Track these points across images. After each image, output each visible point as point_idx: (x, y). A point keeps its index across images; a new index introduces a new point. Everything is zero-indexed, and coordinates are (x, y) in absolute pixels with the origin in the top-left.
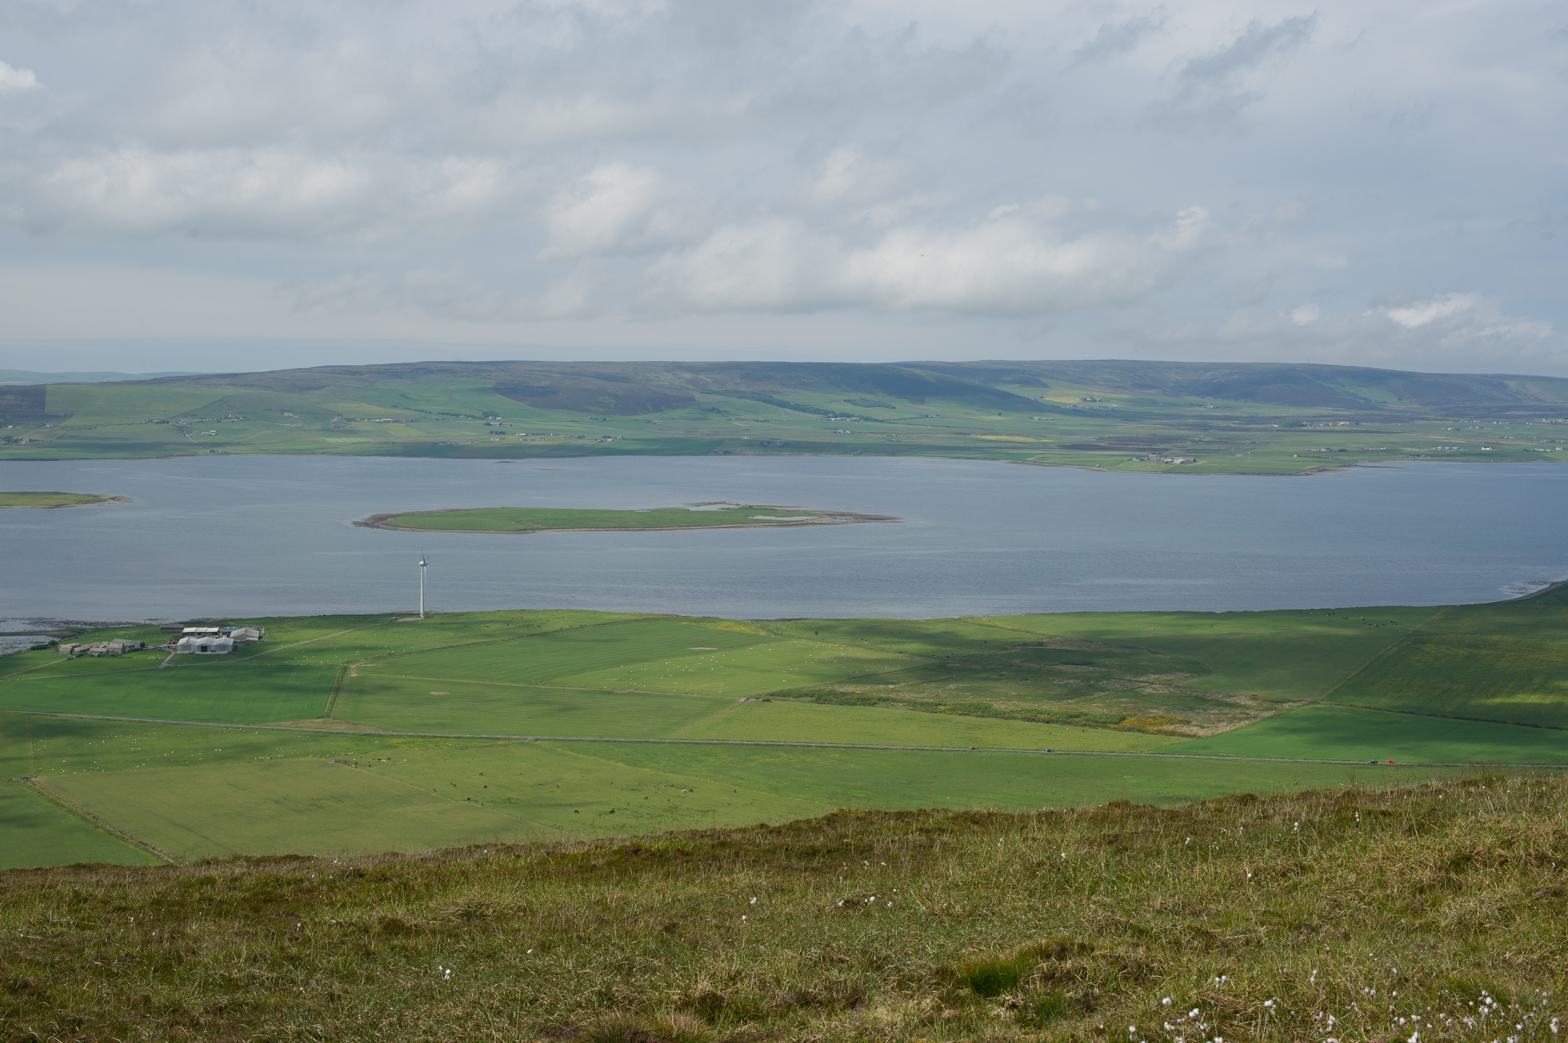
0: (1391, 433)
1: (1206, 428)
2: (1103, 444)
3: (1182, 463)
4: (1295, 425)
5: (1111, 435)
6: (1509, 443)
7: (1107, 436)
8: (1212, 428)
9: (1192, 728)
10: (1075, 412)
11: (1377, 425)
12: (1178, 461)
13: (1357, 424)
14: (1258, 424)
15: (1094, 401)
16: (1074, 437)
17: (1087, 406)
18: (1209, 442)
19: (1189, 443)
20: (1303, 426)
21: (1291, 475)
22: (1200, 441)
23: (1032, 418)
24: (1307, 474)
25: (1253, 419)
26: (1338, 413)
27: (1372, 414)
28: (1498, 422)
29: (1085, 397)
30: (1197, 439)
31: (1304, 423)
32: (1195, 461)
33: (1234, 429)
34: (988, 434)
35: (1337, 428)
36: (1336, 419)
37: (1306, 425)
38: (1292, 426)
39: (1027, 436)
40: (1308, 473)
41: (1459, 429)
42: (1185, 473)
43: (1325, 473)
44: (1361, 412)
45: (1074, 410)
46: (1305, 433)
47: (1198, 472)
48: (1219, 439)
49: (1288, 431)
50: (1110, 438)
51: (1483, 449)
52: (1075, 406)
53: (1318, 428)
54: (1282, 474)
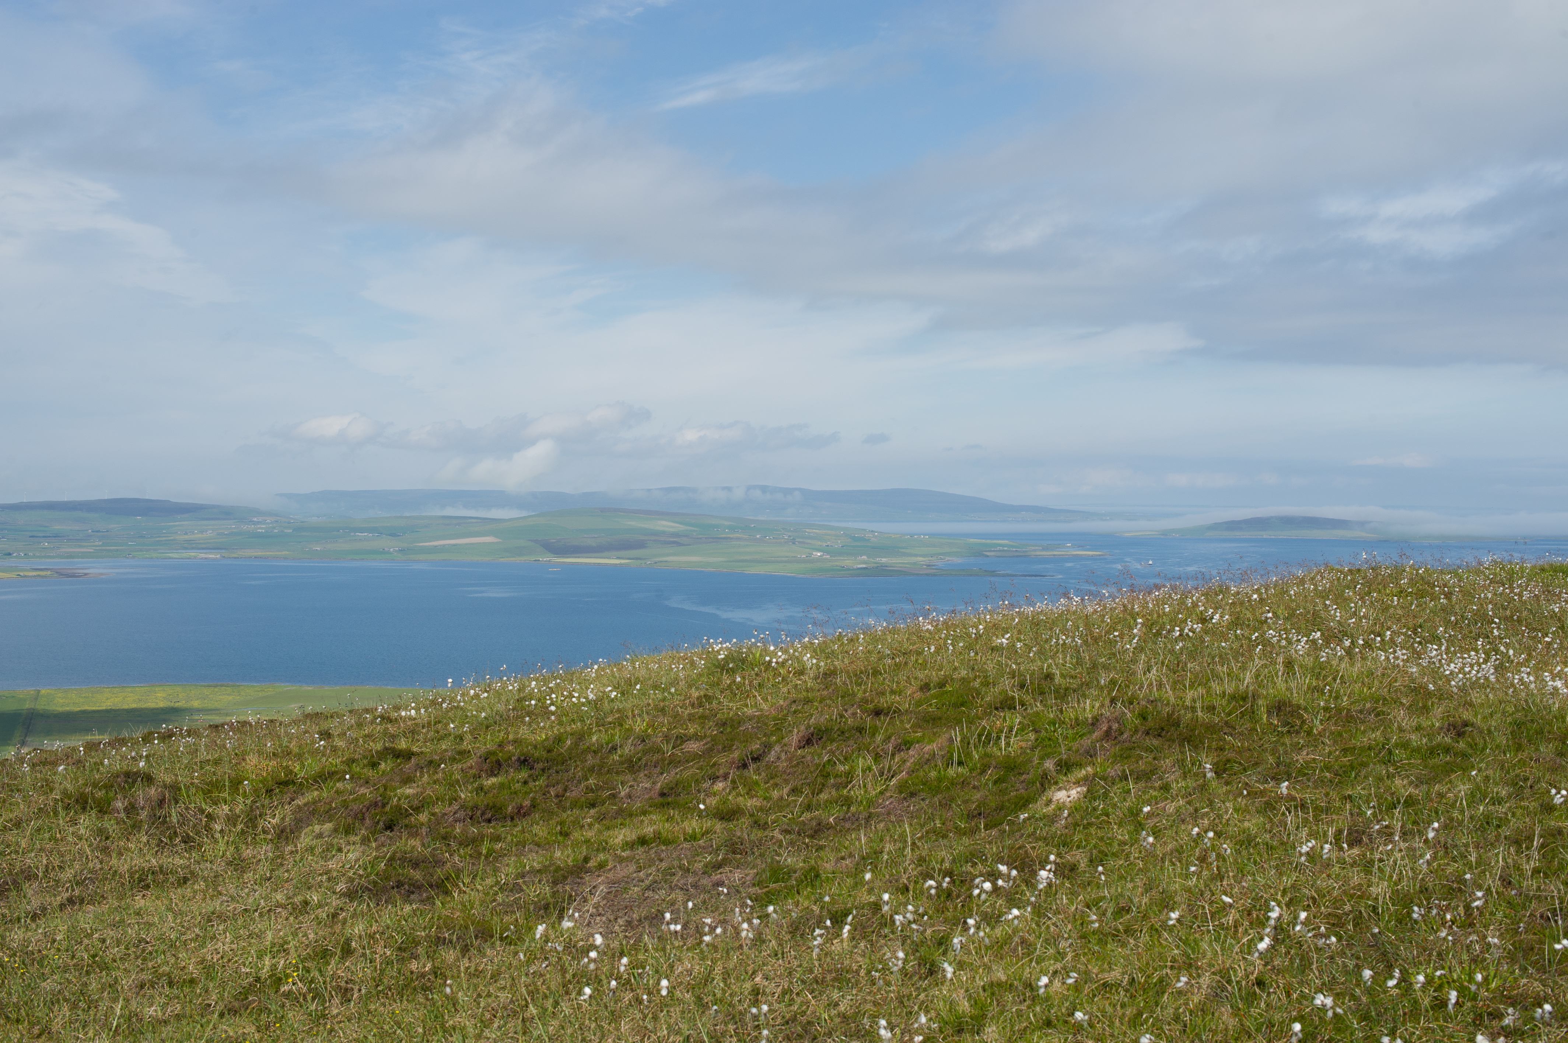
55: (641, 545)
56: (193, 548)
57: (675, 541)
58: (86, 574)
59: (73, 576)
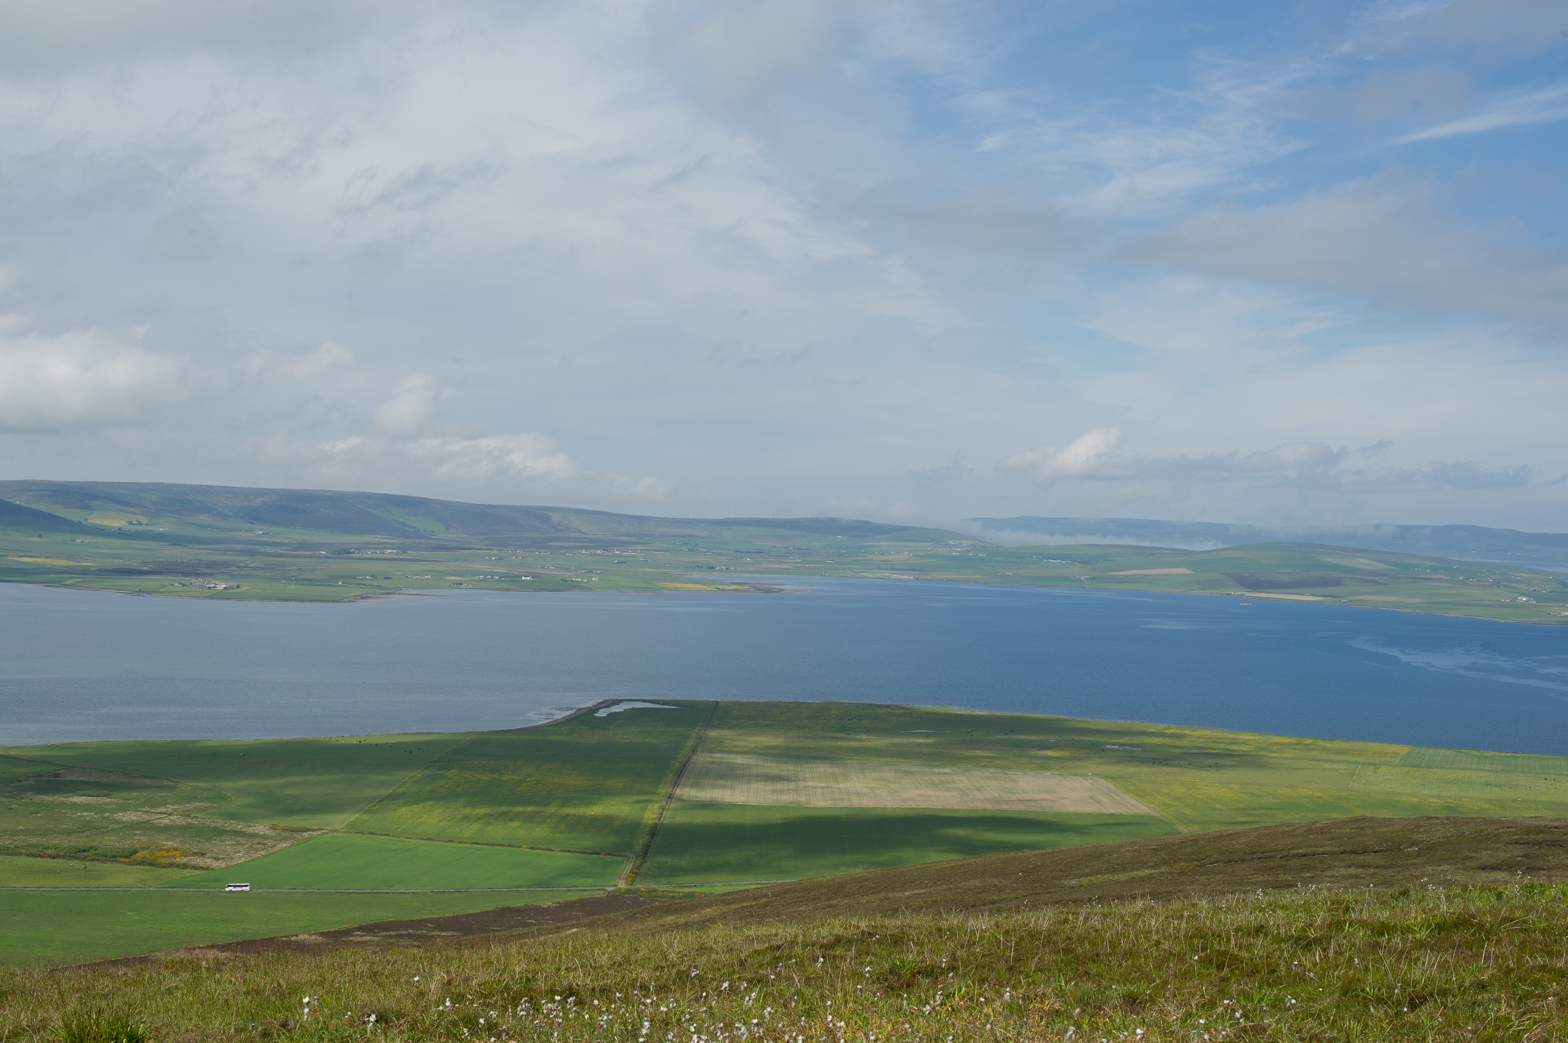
0: (437, 561)
1: (252, 554)
2: (145, 569)
3: (225, 588)
4: (343, 552)
5: (156, 560)
6: (548, 573)
7: (151, 560)
8: (259, 553)
9: (206, 860)
10: (120, 534)
11: (423, 554)
12: (221, 587)
13: (404, 552)
14: (306, 550)
15: (141, 524)
16: (116, 561)
17: (133, 528)
18: (255, 568)
19: (234, 568)
20: (350, 553)
21: (334, 602)
22: (246, 567)
23: (74, 540)
24: (350, 601)
25: (302, 546)
26: (387, 541)
27: (420, 543)
28: (540, 552)
29: (130, 520)
30: (243, 565)
31: (352, 551)
32: (238, 586)
33: (282, 556)
34: (26, 556)
35: (384, 556)
36: (383, 547)
37: (353, 553)
38: (339, 553)
39: (68, 559)
40: (352, 600)
41: (502, 559)
42: (228, 599)
43: (369, 600)
44: (409, 541)
45: (119, 533)
46: (352, 560)
47: (241, 598)
48: (265, 564)
49: (335, 558)
50: (154, 562)
51: (523, 578)
52: (120, 529)
53: (365, 556)
54: (325, 601)
55: (1337, 582)
56: (888, 569)
57: (1372, 579)
58: (782, 590)
59: (769, 591)
